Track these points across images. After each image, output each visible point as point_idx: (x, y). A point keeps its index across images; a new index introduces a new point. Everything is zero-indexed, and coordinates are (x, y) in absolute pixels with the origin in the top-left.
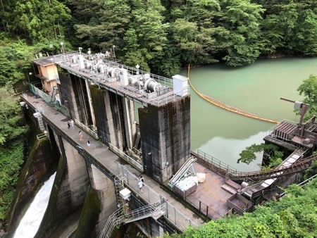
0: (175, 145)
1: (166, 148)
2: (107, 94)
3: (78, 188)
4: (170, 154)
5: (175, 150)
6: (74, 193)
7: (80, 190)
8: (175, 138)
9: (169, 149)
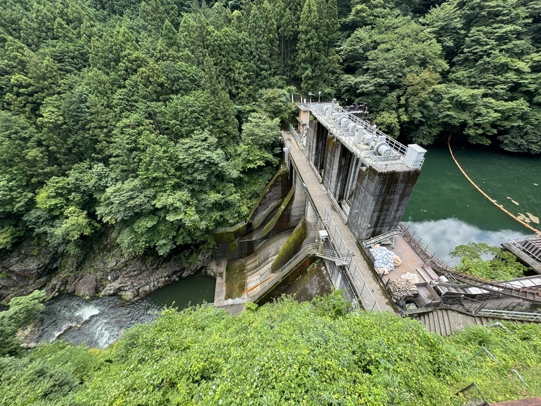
0: (384, 213)
1: (373, 212)
2: (340, 147)
3: (297, 214)
4: (375, 219)
5: (382, 218)
6: (293, 216)
7: (298, 216)
8: (386, 207)
9: (376, 214)
